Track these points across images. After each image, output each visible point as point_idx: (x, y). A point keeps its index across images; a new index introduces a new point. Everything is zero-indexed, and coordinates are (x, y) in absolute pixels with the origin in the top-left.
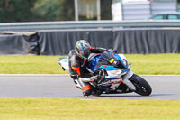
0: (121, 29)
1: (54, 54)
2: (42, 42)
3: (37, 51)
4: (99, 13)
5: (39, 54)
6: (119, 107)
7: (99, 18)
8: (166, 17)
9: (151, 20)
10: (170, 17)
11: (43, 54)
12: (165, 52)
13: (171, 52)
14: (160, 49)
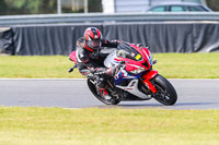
0: (113, 23)
1: (32, 54)
2: (17, 40)
3: (11, 50)
4: (86, 4)
5: (13, 54)
6: (111, 117)
7: (86, 10)
8: (169, 8)
9: (150, 13)
10: (173, 9)
11: (19, 54)
12: (167, 51)
13: (175, 51)
14: (161, 48)
